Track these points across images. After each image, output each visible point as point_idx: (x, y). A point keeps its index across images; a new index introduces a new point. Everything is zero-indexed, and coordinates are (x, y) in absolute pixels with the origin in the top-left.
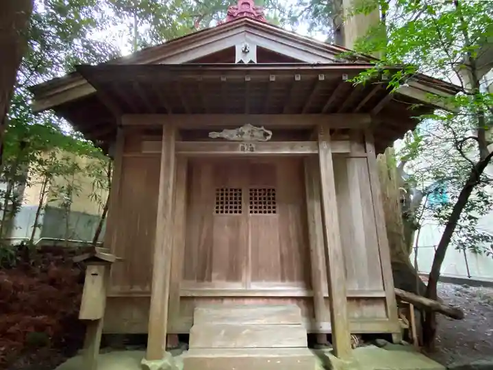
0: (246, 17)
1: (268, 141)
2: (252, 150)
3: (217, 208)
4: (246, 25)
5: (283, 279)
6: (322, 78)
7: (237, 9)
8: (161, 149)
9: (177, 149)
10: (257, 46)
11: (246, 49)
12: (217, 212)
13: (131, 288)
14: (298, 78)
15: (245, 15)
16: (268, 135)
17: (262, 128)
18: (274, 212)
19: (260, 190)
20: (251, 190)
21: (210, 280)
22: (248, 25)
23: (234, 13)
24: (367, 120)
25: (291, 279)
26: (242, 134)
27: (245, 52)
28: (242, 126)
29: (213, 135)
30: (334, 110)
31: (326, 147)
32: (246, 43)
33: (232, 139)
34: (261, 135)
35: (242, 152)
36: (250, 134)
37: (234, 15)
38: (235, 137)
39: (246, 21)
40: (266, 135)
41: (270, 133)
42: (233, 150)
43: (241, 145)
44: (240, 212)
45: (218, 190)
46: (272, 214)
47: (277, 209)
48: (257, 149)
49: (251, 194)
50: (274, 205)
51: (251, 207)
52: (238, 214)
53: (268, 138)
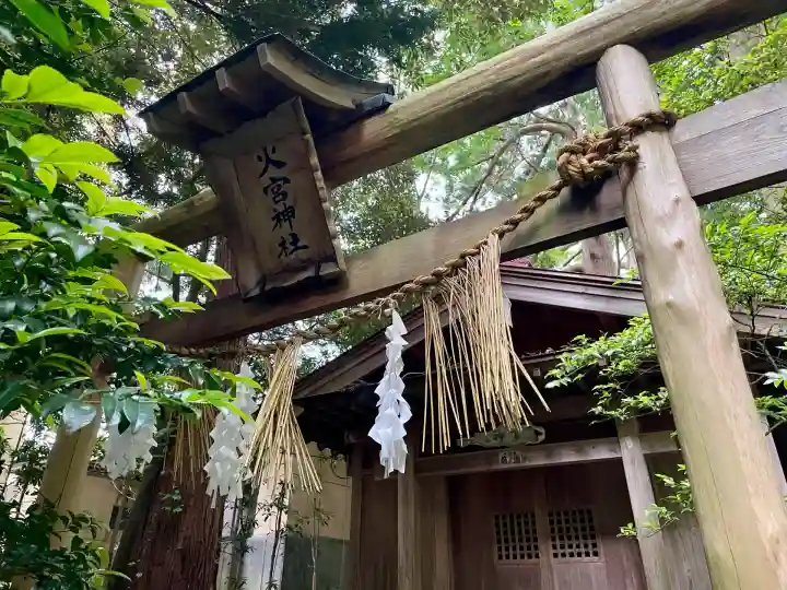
1: (542, 443)
2: (517, 460)
3: (500, 549)
12: (501, 558)
16: (541, 434)
17: (529, 424)
18: (596, 554)
19: (566, 513)
20: (550, 515)
26: (502, 435)
31: (631, 446)
34: (531, 434)
35: (504, 466)
36: (514, 434)
38: (494, 443)
40: (538, 433)
41: (542, 430)
42: (490, 464)
43: (501, 455)
44: (537, 556)
45: (497, 518)
46: (592, 558)
47: (601, 549)
48: (525, 459)
49: (552, 522)
50: (594, 541)
51: (554, 547)
52: (534, 560)
53: (542, 438)
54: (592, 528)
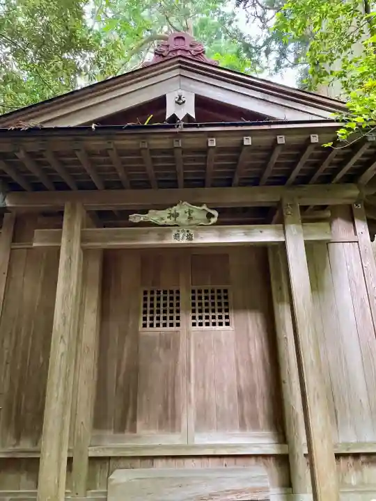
0: (180, 56)
1: (213, 224)
2: (190, 237)
3: (145, 319)
4: (180, 67)
5: (243, 426)
6: (281, 140)
7: (168, 46)
8: (60, 241)
9: (83, 240)
10: (196, 95)
11: (180, 98)
12: (145, 325)
13: (18, 444)
14: (248, 141)
15: (179, 53)
16: (213, 216)
17: (204, 207)
18: (227, 324)
19: (206, 291)
20: (193, 292)
21: (134, 430)
22: (184, 66)
23: (164, 51)
24: (353, 192)
25: (255, 426)
26: (176, 215)
27: (180, 102)
28: (176, 205)
29: (136, 218)
30: (304, 180)
31: (295, 232)
32: (180, 91)
33: (162, 222)
34: (204, 216)
35: (177, 242)
36: (188, 215)
37: (164, 54)
39: (180, 62)
40: (210, 216)
41: (215, 213)
42: (162, 239)
43: (175, 232)
44: (178, 325)
45: (145, 293)
46: (224, 326)
47: (232, 320)
48: (197, 236)
49: (193, 298)
50: (227, 314)
51: (194, 318)
52: (175, 328)
53: (214, 220)
54: (226, 304)
